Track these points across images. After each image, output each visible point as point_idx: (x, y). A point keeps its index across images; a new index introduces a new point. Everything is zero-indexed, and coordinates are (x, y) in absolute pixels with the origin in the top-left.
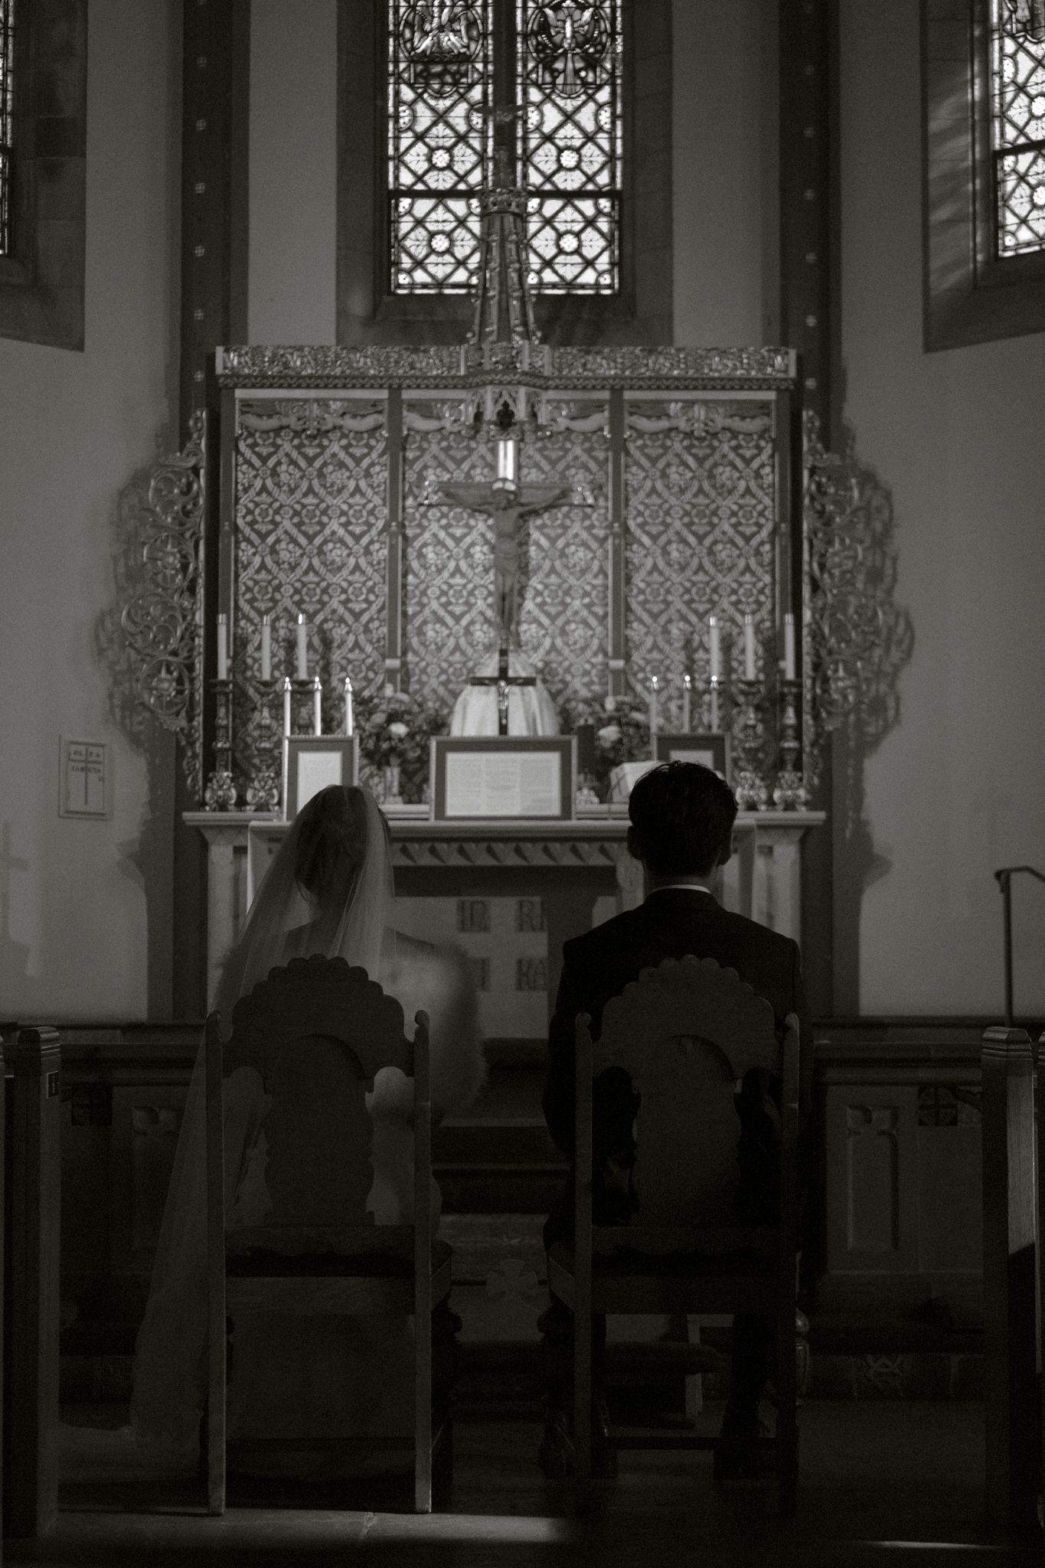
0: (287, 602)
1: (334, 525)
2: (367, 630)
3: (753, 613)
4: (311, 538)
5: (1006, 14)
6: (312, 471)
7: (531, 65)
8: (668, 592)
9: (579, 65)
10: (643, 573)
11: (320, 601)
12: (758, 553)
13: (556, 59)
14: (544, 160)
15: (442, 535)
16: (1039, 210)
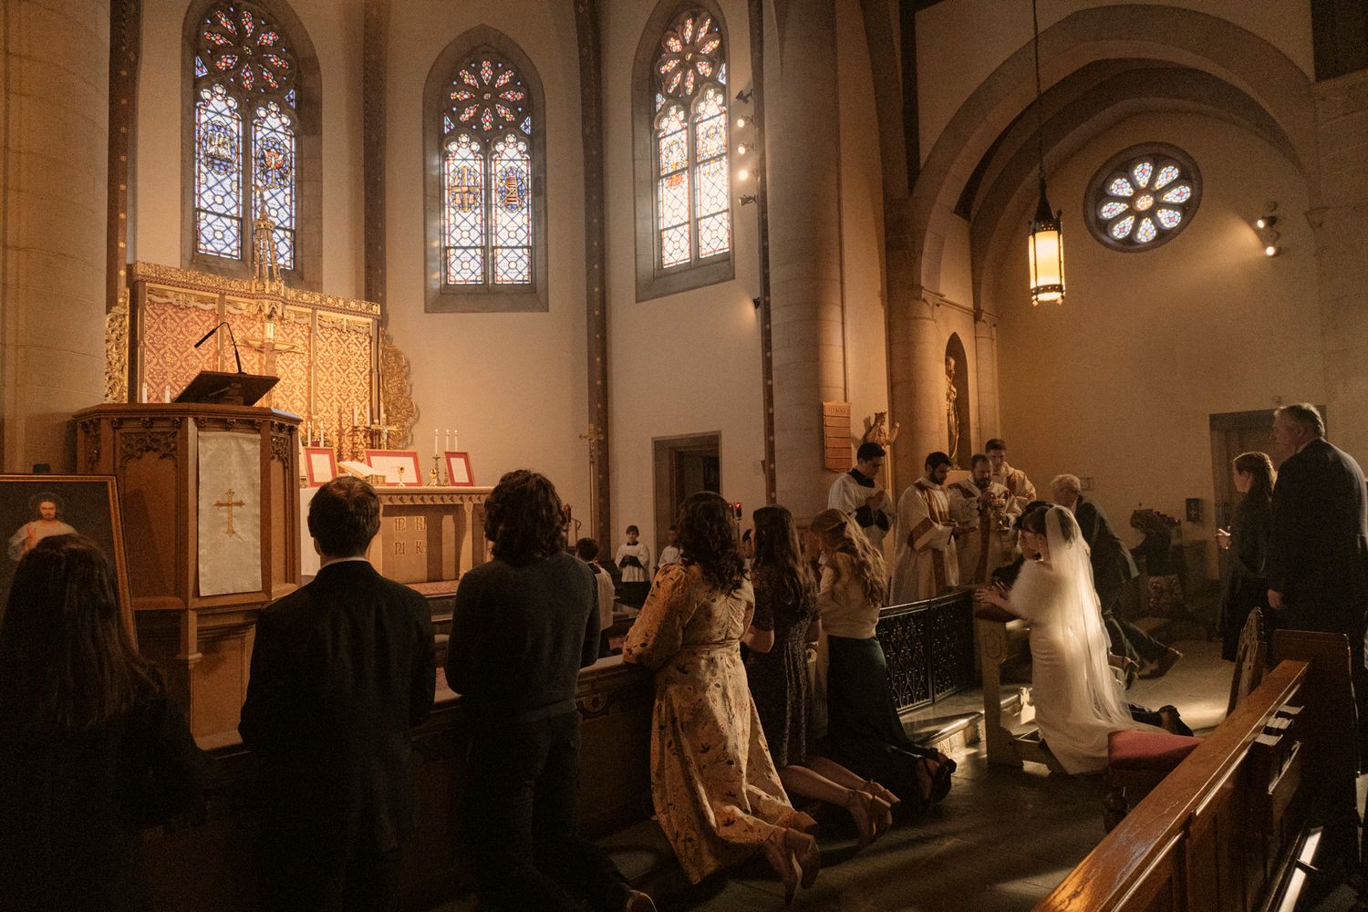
4: (181, 353)
5: (451, 200)
6: (182, 324)
7: (258, 171)
9: (278, 176)
10: (323, 382)
12: (364, 379)
13: (268, 171)
16: (465, 270)
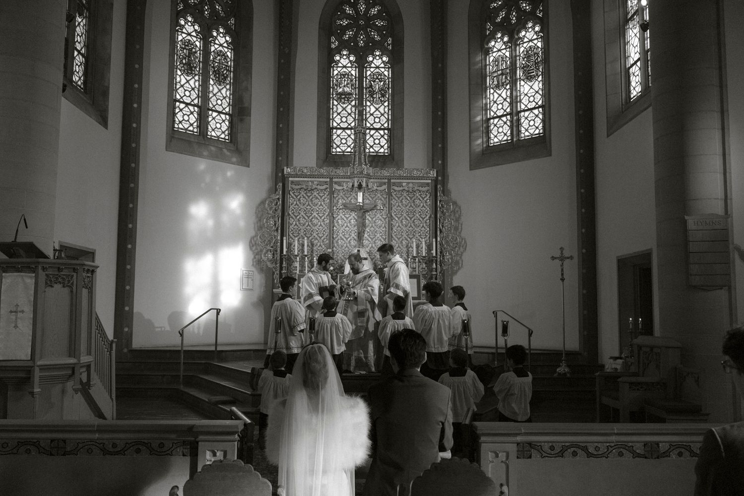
0: (302, 234)
1: (315, 214)
2: (323, 241)
3: (424, 238)
4: (309, 217)
5: (491, 83)
6: (309, 200)
7: (367, 96)
8: (402, 232)
9: (380, 96)
10: (396, 227)
11: (311, 234)
12: (426, 222)
13: (374, 94)
14: (371, 120)
15: (343, 217)
16: (500, 133)
